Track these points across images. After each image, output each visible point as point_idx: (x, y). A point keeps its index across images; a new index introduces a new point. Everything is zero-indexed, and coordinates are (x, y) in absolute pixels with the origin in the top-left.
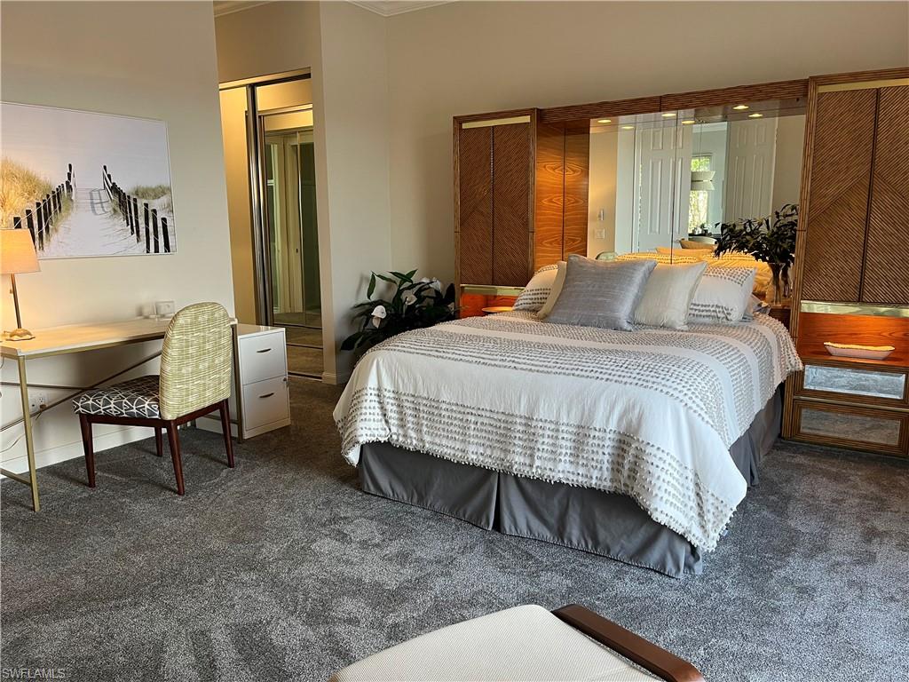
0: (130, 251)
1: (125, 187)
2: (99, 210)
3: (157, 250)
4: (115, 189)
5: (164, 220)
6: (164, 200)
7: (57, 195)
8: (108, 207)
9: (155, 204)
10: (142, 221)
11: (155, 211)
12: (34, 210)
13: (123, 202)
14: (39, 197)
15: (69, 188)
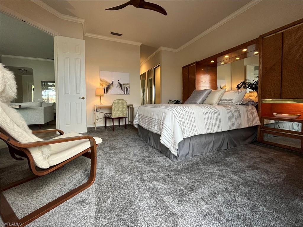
0: (122, 94)
1: (122, 84)
2: (117, 87)
3: (126, 94)
4: (120, 84)
5: (128, 89)
6: (128, 85)
7: (111, 85)
8: (119, 87)
9: (126, 86)
10: (124, 89)
11: (126, 87)
12: (107, 87)
13: (121, 86)
14: (108, 85)
15: (113, 83)
